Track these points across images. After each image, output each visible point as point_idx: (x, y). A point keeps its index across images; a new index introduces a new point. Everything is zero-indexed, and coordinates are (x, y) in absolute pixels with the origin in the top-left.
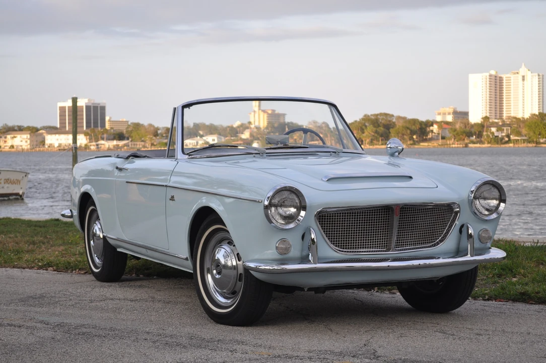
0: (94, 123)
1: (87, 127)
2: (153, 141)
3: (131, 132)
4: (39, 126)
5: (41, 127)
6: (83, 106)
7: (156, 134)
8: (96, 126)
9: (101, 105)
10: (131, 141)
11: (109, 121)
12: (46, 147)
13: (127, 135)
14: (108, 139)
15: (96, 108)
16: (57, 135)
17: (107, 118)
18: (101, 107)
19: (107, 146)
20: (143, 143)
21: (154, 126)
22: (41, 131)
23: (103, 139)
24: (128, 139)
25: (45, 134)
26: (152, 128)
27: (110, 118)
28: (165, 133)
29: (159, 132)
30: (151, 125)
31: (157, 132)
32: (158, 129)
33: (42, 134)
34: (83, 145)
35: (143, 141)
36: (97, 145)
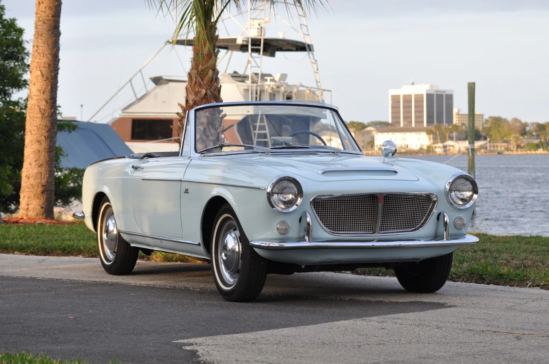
0: (437, 117)
1: (428, 122)
2: (519, 142)
3: (489, 129)
4: (366, 122)
5: (368, 123)
6: (423, 95)
7: (523, 132)
8: (440, 121)
9: (448, 93)
10: (490, 142)
11: (458, 114)
12: (376, 149)
13: (483, 134)
14: (459, 139)
15: (440, 96)
16: (390, 134)
17: (455, 111)
18: (447, 95)
19: (457, 148)
20: (506, 144)
21: (520, 121)
22: (368, 129)
23: (451, 139)
24: (485, 139)
25: (374, 133)
26: (518, 125)
27: (459, 110)
28: (536, 131)
29: (528, 129)
30: (516, 120)
31: (525, 129)
32: (526, 125)
33: (370, 132)
34: (425, 148)
35: (505, 142)
36: (445, 147)
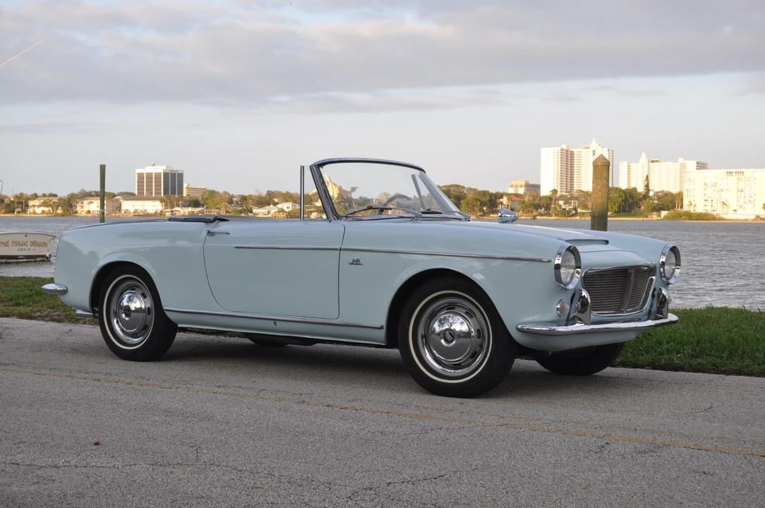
0: (171, 190)
1: (164, 193)
2: (227, 209)
3: (206, 199)
4: (116, 192)
5: (118, 193)
6: (161, 173)
7: (231, 202)
8: (173, 193)
9: (179, 172)
10: (207, 208)
11: (187, 188)
12: (123, 212)
13: (202, 202)
14: (184, 206)
15: (173, 175)
16: (133, 201)
17: (185, 185)
18: (178, 174)
19: (182, 213)
20: (218, 210)
21: (229, 194)
22: (117, 197)
23: (178, 206)
24: (203, 206)
25: (121, 200)
26: (227, 196)
27: (188, 185)
28: (240, 201)
29: (234, 199)
30: (226, 193)
31: (232, 200)
32: (233, 196)
33: (118, 200)
34: (159, 212)
35: (217, 208)
36: (172, 212)
